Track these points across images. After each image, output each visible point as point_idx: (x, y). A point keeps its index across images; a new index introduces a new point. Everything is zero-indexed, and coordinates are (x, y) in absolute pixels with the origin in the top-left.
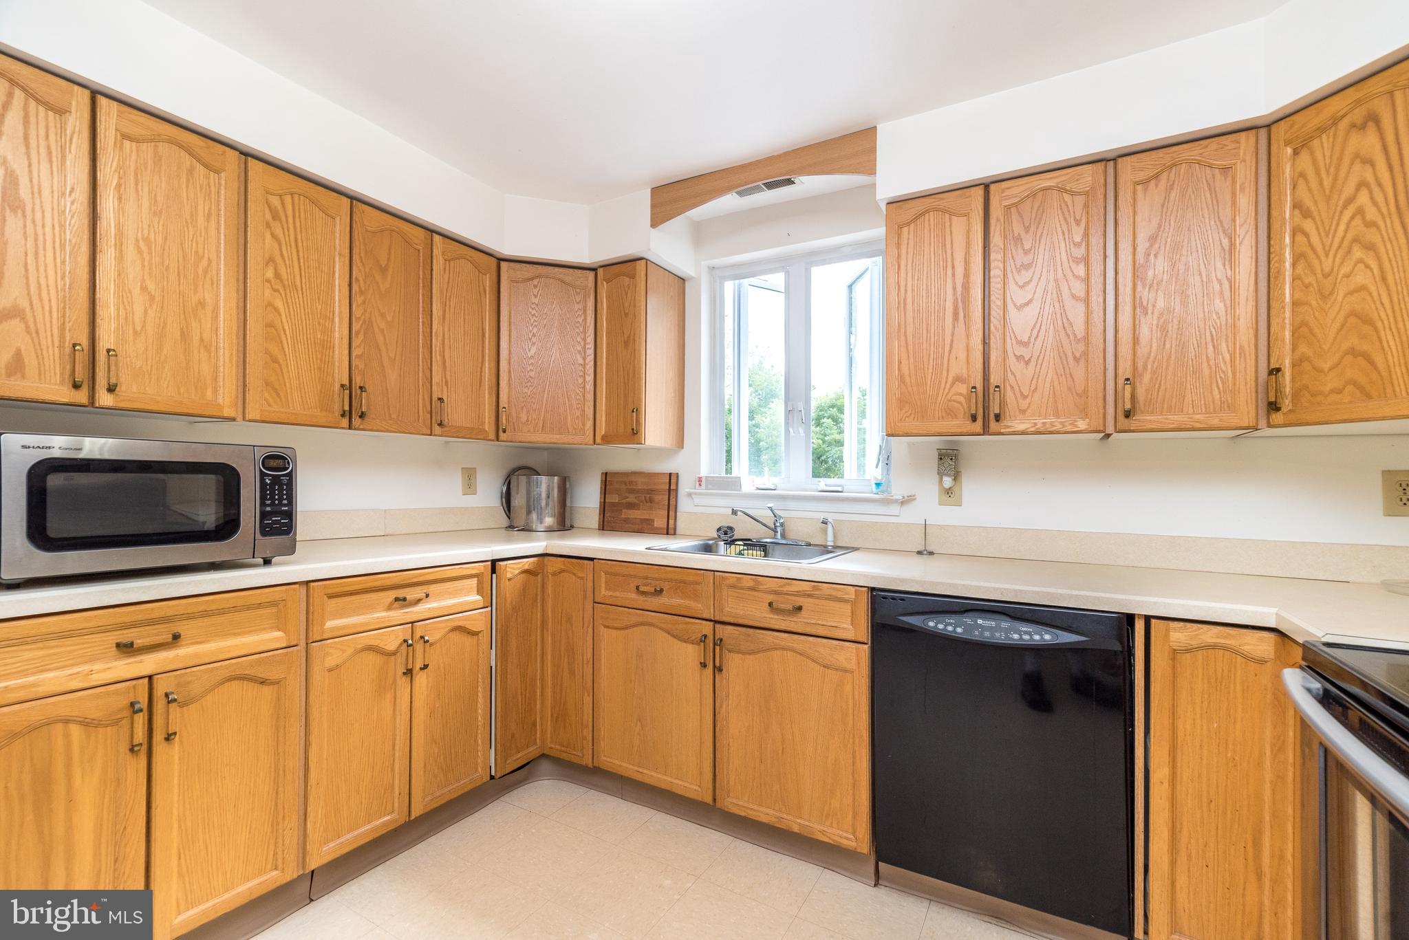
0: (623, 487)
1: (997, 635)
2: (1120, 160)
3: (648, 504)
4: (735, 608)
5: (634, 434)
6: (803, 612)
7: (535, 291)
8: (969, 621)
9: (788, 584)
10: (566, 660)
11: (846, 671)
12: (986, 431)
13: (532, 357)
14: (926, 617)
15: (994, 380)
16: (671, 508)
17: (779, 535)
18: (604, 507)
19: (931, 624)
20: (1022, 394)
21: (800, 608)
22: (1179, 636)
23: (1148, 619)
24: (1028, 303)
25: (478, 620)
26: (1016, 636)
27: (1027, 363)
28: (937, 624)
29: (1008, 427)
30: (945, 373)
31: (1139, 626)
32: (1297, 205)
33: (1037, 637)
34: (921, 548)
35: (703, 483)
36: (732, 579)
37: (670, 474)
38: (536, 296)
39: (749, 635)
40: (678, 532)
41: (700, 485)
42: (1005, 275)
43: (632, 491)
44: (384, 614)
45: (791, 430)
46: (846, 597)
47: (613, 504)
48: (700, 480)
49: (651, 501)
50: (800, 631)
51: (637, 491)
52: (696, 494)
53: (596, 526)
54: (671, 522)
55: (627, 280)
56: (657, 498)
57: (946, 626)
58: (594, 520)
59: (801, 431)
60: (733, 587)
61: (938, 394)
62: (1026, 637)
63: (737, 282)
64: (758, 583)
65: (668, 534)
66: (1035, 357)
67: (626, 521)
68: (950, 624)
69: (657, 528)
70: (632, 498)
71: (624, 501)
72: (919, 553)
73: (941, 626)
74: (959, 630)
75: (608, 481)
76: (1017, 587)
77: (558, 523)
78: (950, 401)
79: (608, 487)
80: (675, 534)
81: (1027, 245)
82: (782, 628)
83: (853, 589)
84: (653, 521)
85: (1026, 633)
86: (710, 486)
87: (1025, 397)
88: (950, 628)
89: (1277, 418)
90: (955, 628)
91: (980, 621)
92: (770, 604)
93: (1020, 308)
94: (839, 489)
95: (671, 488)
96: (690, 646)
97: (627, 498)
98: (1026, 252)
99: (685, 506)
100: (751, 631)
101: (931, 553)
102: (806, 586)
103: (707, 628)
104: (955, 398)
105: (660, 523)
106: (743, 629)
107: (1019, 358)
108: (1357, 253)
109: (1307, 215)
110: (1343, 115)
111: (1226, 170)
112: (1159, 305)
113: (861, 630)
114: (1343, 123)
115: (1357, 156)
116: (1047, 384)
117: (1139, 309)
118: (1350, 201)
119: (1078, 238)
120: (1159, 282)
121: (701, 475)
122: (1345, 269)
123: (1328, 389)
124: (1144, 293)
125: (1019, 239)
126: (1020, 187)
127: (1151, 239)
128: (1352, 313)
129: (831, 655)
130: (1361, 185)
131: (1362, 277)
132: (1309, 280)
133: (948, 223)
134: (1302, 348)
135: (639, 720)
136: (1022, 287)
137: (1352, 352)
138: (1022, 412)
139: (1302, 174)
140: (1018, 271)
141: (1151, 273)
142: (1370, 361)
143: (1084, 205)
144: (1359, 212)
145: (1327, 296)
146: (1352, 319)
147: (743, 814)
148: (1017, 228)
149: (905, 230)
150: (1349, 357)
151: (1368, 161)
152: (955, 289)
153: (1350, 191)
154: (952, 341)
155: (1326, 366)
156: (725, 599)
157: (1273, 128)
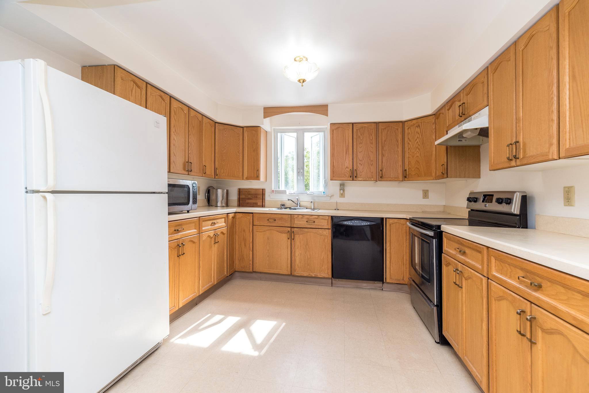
0: (246, 193)
1: (359, 224)
3: (256, 198)
4: (298, 223)
5: (257, 178)
7: (225, 133)
8: (353, 222)
9: (312, 216)
10: (243, 243)
11: (326, 236)
12: (353, 180)
13: (224, 153)
14: (345, 221)
15: (355, 168)
16: (263, 199)
17: (298, 206)
18: (239, 199)
19: (345, 223)
20: (360, 172)
21: (314, 222)
22: (391, 221)
23: (386, 218)
24: (361, 152)
25: (224, 230)
26: (362, 224)
27: (362, 165)
28: (347, 223)
29: (358, 179)
30: (344, 166)
31: (385, 220)
33: (366, 224)
34: (336, 209)
36: (296, 216)
37: (263, 189)
38: (226, 134)
40: (265, 206)
41: (273, 192)
42: (357, 144)
43: (250, 194)
44: (211, 227)
45: (299, 177)
46: (326, 218)
47: (243, 198)
49: (256, 197)
50: (314, 228)
51: (252, 194)
52: (271, 195)
53: (237, 205)
54: (264, 203)
55: (254, 132)
56: (259, 196)
58: (236, 203)
59: (302, 177)
60: (296, 218)
61: (342, 171)
63: (281, 134)
64: (304, 217)
65: (262, 207)
66: (363, 164)
67: (248, 203)
68: (349, 223)
69: (259, 205)
70: (250, 196)
71: (247, 197)
74: (351, 224)
75: (240, 191)
77: (226, 205)
79: (240, 193)
81: (361, 139)
82: (310, 227)
83: (328, 217)
84: (257, 203)
85: (364, 223)
86: (276, 193)
89: (406, 179)
91: (355, 221)
92: (307, 221)
94: (313, 194)
95: (263, 193)
96: (284, 234)
97: (248, 196)
99: (267, 198)
100: (301, 229)
101: (338, 210)
102: (316, 217)
103: (289, 229)
104: (346, 172)
105: (260, 203)
106: (299, 229)
107: (360, 164)
108: (417, 150)
109: (410, 141)
110: (415, 124)
111: (397, 129)
112: (386, 155)
113: (330, 226)
114: (415, 125)
115: (417, 132)
116: (366, 170)
117: (383, 155)
118: (416, 140)
119: (371, 139)
120: (386, 150)
121: (273, 189)
122: (416, 152)
123: (413, 174)
124: (384, 152)
125: (359, 137)
126: (360, 125)
127: (385, 141)
128: (417, 161)
129: (322, 233)
130: (418, 137)
131: (418, 155)
132: (410, 153)
133: (344, 131)
134: (410, 166)
135: (268, 256)
136: (360, 148)
137: (417, 168)
138: (361, 176)
139: (409, 133)
140: (360, 144)
141: (385, 148)
142: (419, 170)
143: (373, 132)
144: (417, 142)
145: (413, 157)
146: (417, 162)
147: (300, 275)
148: (359, 134)
149: (334, 131)
150: (416, 169)
151: (418, 133)
152: (346, 146)
153: (416, 138)
154: (345, 158)
155: (413, 170)
156: (294, 222)
157: (405, 123)
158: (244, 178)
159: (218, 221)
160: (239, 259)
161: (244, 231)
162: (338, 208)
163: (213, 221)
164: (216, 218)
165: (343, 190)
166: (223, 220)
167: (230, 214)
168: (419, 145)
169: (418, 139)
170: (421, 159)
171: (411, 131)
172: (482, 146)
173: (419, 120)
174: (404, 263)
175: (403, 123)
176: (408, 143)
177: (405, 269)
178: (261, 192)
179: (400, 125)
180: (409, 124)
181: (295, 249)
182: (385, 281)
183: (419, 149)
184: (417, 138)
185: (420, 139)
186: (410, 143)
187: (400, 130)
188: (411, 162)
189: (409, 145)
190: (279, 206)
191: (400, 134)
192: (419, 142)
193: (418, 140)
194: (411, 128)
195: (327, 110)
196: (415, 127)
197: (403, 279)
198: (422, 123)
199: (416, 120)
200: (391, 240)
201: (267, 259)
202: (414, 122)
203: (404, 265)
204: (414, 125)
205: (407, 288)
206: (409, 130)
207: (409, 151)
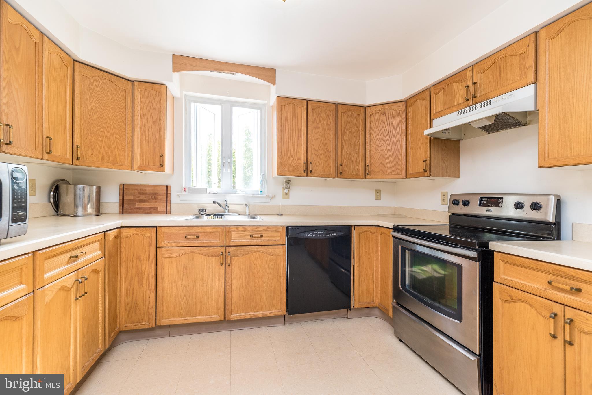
0: (136, 191)
1: (323, 236)
2: (338, 105)
3: (155, 200)
4: (235, 239)
5: (161, 166)
6: (263, 237)
7: (97, 84)
8: (316, 233)
9: (258, 228)
10: (136, 279)
11: (278, 255)
12: (307, 176)
14: (305, 233)
15: (309, 160)
16: (167, 202)
17: (227, 211)
18: (122, 203)
19: (306, 235)
20: (316, 165)
21: (262, 236)
22: (362, 229)
23: (354, 226)
24: (317, 139)
25: (99, 264)
26: (328, 235)
27: (317, 156)
28: (308, 235)
29: (313, 175)
30: (295, 157)
31: (353, 228)
32: (371, 128)
33: (333, 235)
34: (278, 213)
35: (187, 190)
36: (234, 228)
37: (167, 186)
38: (97, 87)
39: (241, 249)
40: (172, 213)
41: (185, 191)
42: (312, 129)
43: (142, 194)
44: (67, 266)
45: (224, 170)
46: (279, 230)
47: (130, 200)
48: (185, 189)
49: (155, 198)
50: (262, 244)
51: (146, 194)
52: (181, 195)
53: (118, 212)
54: (168, 208)
55: (154, 92)
56: (159, 197)
57: (310, 235)
58: (116, 208)
59: (229, 170)
60: (234, 231)
61: (293, 163)
62: (330, 235)
63: (196, 104)
64: (246, 229)
65: (167, 214)
66: (319, 155)
67: (139, 208)
68: (311, 234)
69: (160, 211)
70: (142, 197)
71: (138, 199)
72: (278, 215)
73: (309, 235)
74: (314, 236)
75: (123, 189)
76: (328, 221)
77: (96, 211)
78: (297, 165)
79: (125, 192)
80: (170, 214)
82: (255, 244)
83: (281, 227)
84: (157, 208)
85: (330, 234)
86: (190, 192)
87: (317, 166)
88: (311, 236)
89: (367, 177)
90: (313, 235)
91: (319, 232)
92: (251, 236)
93: (316, 140)
94: (245, 193)
95: (168, 192)
96: (213, 259)
97: (139, 197)
98: (317, 123)
99: (174, 199)
100: (242, 248)
101: (282, 215)
102: (265, 228)
103: (222, 249)
106: (239, 247)
107: (315, 154)
108: (382, 142)
109: (373, 131)
110: (380, 111)
111: (358, 115)
112: (346, 146)
113: (284, 241)
114: (380, 112)
115: (382, 120)
116: (322, 163)
117: (343, 146)
118: (381, 130)
119: (329, 123)
120: (346, 140)
121: (184, 186)
122: (380, 145)
123: (377, 171)
124: (344, 142)
125: (315, 119)
126: (315, 104)
127: (345, 128)
128: (381, 155)
129: (274, 251)
130: (383, 127)
131: (383, 147)
132: (374, 145)
133: (296, 109)
134: (372, 161)
135: (185, 296)
136: (316, 134)
137: (381, 163)
138: (316, 170)
139: (372, 121)
140: (315, 129)
141: (345, 137)
142: (385, 166)
143: (331, 114)
144: (382, 133)
145: (377, 150)
146: (381, 156)
147: (239, 318)
148: (315, 116)
149: (283, 107)
150: (381, 164)
151: (384, 122)
152: (298, 130)
153: (381, 128)
154: (297, 146)
155: (377, 166)
156: (231, 237)
157: (367, 108)
158: (136, 167)
159: (84, 249)
160: (128, 309)
161: (139, 258)
162: (281, 213)
163: (74, 253)
164: (81, 244)
165: (289, 188)
166: (97, 245)
167: (111, 232)
168: (384, 136)
169: (383, 129)
170: (387, 153)
171: (374, 119)
172: (463, 141)
173: (385, 107)
174: (374, 281)
175: (365, 108)
176: (370, 134)
177: (374, 288)
178: (164, 190)
179: (362, 110)
180: (371, 110)
181: (231, 279)
182: (352, 307)
183: (384, 141)
184: (382, 128)
185: (385, 129)
186: (373, 133)
187: (361, 116)
188: (374, 156)
189: (371, 135)
190: (197, 212)
191: (361, 121)
192: (384, 132)
193: (383, 130)
194: (375, 115)
195: (275, 77)
196: (379, 114)
197: (373, 301)
198: (389, 110)
199: (381, 106)
200: (360, 252)
201: (184, 301)
202: (379, 108)
203: (373, 283)
204: (378, 112)
205: (376, 312)
206: (372, 118)
207: (372, 143)
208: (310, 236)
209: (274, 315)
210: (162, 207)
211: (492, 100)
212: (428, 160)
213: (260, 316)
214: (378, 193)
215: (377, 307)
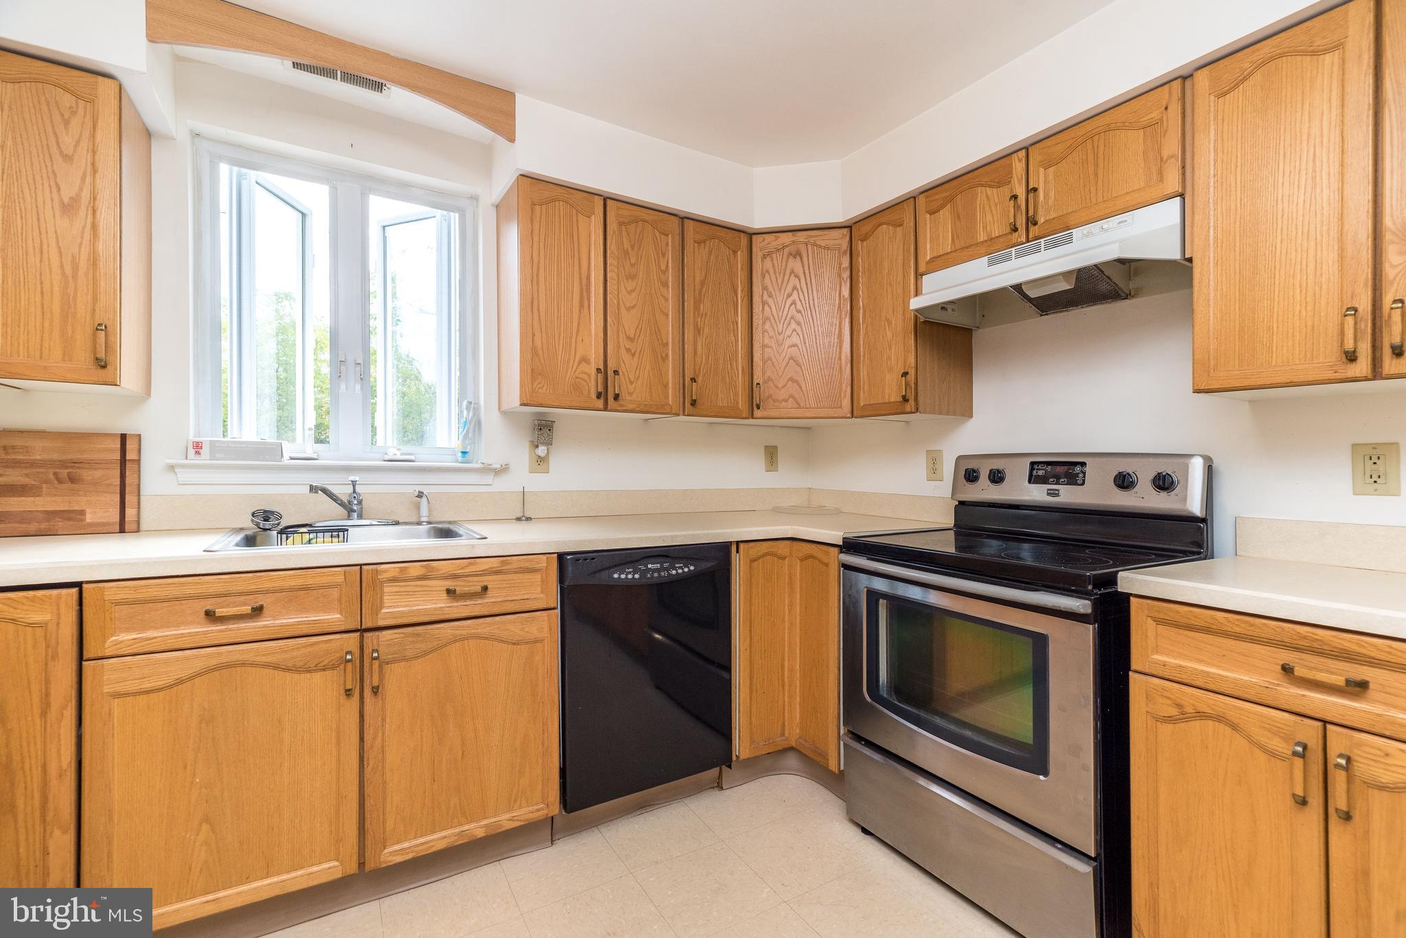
1: (662, 574)
2: (686, 220)
3: (70, 485)
4: (395, 606)
5: (100, 366)
6: (489, 592)
8: (642, 567)
9: (471, 564)
11: (536, 641)
12: (605, 409)
14: (611, 571)
15: (612, 365)
16: (126, 489)
17: (356, 515)
19: (616, 576)
20: (629, 380)
21: (485, 589)
22: (756, 550)
23: (738, 543)
24: (633, 307)
26: (674, 572)
27: (633, 355)
28: (620, 575)
29: (622, 406)
30: (573, 353)
31: (734, 548)
32: (765, 288)
33: (686, 570)
34: (519, 515)
35: (205, 451)
36: (392, 570)
37: (123, 437)
39: (418, 635)
40: (143, 526)
41: (198, 453)
42: (618, 278)
43: (14, 464)
45: (343, 386)
46: (538, 566)
48: (198, 447)
49: (73, 479)
50: (486, 613)
51: (33, 464)
52: (183, 466)
54: (130, 512)
56: (88, 475)
57: (627, 575)
59: (358, 387)
60: (394, 580)
61: (567, 370)
62: (680, 571)
63: (235, 169)
64: (432, 570)
65: (122, 531)
66: (638, 351)
68: (630, 573)
69: (91, 525)
70: (13, 476)
72: (519, 519)
73: (623, 576)
74: (637, 576)
76: (672, 534)
78: (577, 378)
80: (138, 531)
81: (633, 261)
82: (464, 615)
83: (544, 557)
84: (82, 512)
85: (680, 568)
86: (219, 456)
87: (632, 383)
88: (630, 576)
89: (757, 413)
90: (633, 575)
91: (650, 566)
92: (450, 592)
93: (628, 309)
94: (412, 457)
95: (128, 458)
96: (317, 677)
98: (632, 265)
99: (155, 482)
100: (420, 629)
101: (529, 519)
102: (494, 563)
103: (351, 640)
104: (581, 376)
105: (101, 513)
106: (410, 630)
107: (628, 350)
108: (793, 325)
109: (770, 296)
110: (787, 246)
111: (735, 252)
112: (706, 330)
113: (552, 596)
114: (786, 250)
115: (792, 272)
116: (646, 375)
117: (698, 331)
118: (789, 295)
119: (663, 268)
120: (706, 314)
121: (192, 438)
122: (788, 332)
123: (781, 398)
124: (699, 320)
125: (626, 253)
126: (627, 211)
127: (702, 283)
128: (791, 358)
129: (522, 629)
130: (795, 288)
131: (795, 339)
132: (771, 334)
133: (575, 219)
134: (768, 374)
135: (206, 819)
136: (630, 292)
137: (791, 379)
138: (630, 394)
139: (768, 271)
140: (627, 279)
141: (702, 306)
142: (800, 387)
143: (667, 244)
144: (794, 303)
145: (780, 345)
146: (791, 361)
147: (410, 857)
148: (627, 245)
149: (538, 208)
150: (790, 382)
151: (797, 276)
152: (580, 278)
153: (789, 289)
154: (579, 324)
155: (780, 386)
156: (382, 599)
157: (754, 237)
162: (528, 514)
165: (549, 443)
168: (799, 311)
169: (795, 292)
170: (805, 354)
171: (773, 266)
172: (980, 331)
173: (801, 237)
174: (786, 680)
175: (750, 235)
176: (764, 303)
177: (787, 700)
178: (112, 450)
179: (742, 241)
180: (766, 242)
181: (383, 734)
182: (734, 758)
183: (799, 324)
184: (793, 291)
185: (801, 293)
186: (770, 301)
187: (741, 256)
188: (774, 359)
189: (766, 307)
190: (247, 522)
191: (742, 269)
192: (798, 301)
193: (795, 296)
194: (774, 256)
195: (512, 115)
196: (785, 256)
197: (783, 734)
198: (809, 246)
199: (790, 234)
200: (753, 611)
201: (201, 837)
202: (786, 239)
203: (783, 686)
204: (783, 248)
205: (792, 760)
206: (768, 264)
207: (767, 326)
208: (626, 578)
209: (522, 823)
210: (103, 508)
211: (1076, 233)
212: (912, 372)
213: (480, 833)
214: (771, 454)
215: (792, 749)
